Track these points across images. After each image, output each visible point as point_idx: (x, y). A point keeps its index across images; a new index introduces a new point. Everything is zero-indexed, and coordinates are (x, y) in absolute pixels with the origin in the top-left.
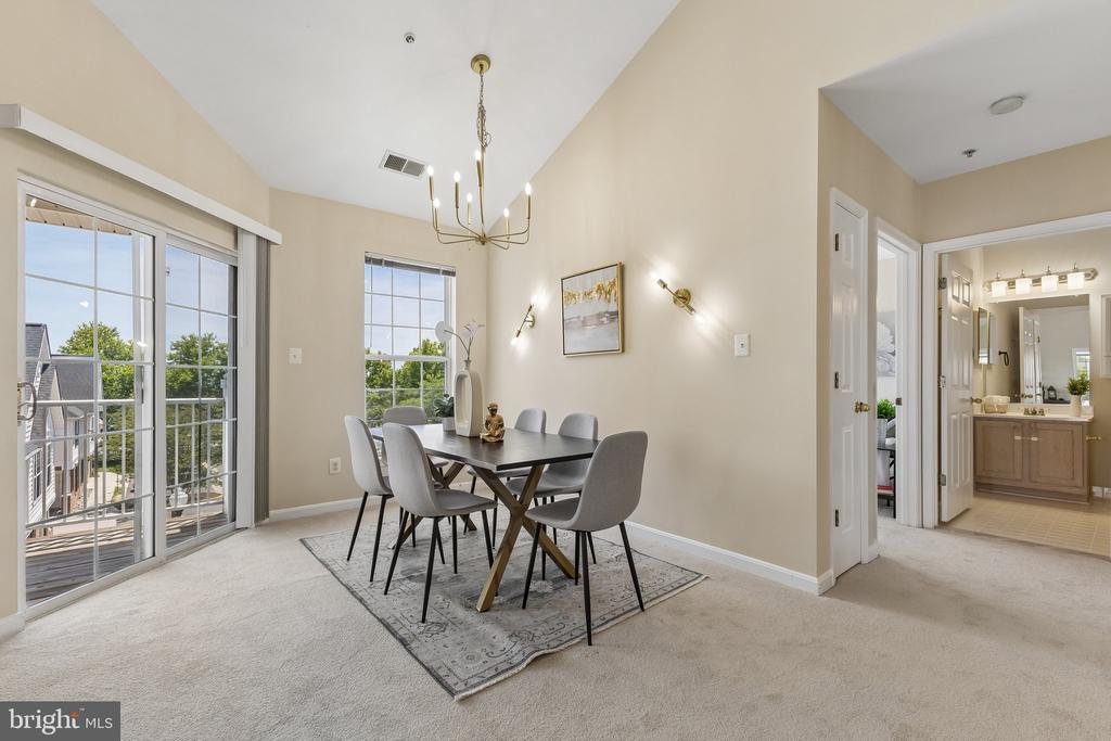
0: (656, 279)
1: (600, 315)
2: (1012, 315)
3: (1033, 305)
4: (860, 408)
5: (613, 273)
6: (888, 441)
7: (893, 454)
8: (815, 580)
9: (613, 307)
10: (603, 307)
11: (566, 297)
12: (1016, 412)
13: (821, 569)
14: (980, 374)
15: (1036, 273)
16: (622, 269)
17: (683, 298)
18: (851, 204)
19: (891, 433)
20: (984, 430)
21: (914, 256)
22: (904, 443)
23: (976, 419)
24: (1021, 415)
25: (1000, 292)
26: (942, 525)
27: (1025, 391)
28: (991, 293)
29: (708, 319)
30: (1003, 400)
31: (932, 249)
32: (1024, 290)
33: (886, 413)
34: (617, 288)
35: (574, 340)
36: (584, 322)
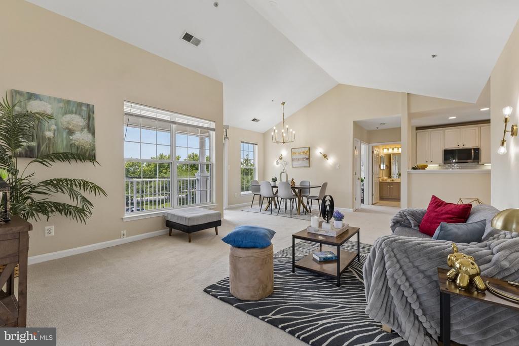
0: (318, 151)
1: (303, 158)
2: (389, 157)
3: (394, 154)
4: (359, 179)
5: (307, 149)
6: (362, 187)
7: (363, 190)
8: (352, 210)
9: (307, 157)
10: (304, 156)
11: (293, 153)
12: (389, 180)
13: (353, 208)
14: (381, 172)
15: (393, 147)
16: (309, 148)
17: (325, 156)
18: (357, 140)
19: (363, 185)
20: (382, 185)
21: (368, 146)
22: (365, 188)
23: (380, 182)
24: (390, 181)
25: (386, 151)
26: (373, 204)
27: (392, 176)
28: (384, 151)
29: (331, 161)
30: (386, 178)
31: (371, 145)
32: (390, 151)
33: (362, 181)
34: (308, 153)
35: (296, 164)
36: (299, 160)
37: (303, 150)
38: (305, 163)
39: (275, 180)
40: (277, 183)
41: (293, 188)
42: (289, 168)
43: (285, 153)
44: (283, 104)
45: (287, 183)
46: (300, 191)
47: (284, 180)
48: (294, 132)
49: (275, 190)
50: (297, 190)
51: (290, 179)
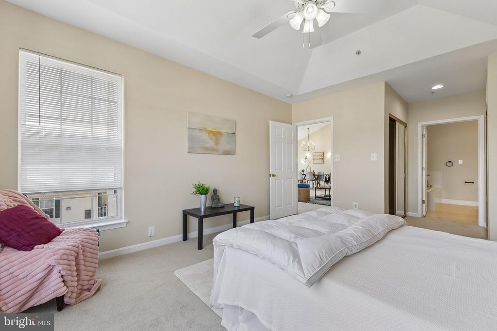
0: (329, 155)
1: (320, 159)
5: (322, 153)
9: (322, 158)
10: (320, 157)
11: (313, 156)
16: (324, 153)
34: (323, 155)
35: (315, 162)
36: (317, 159)
37: (320, 154)
38: (321, 161)
39: (303, 171)
40: (305, 173)
41: (314, 175)
42: (311, 165)
43: (309, 155)
44: (308, 128)
45: (310, 173)
46: (318, 177)
47: (309, 171)
48: (314, 144)
49: (304, 176)
50: (316, 176)
51: (312, 171)
